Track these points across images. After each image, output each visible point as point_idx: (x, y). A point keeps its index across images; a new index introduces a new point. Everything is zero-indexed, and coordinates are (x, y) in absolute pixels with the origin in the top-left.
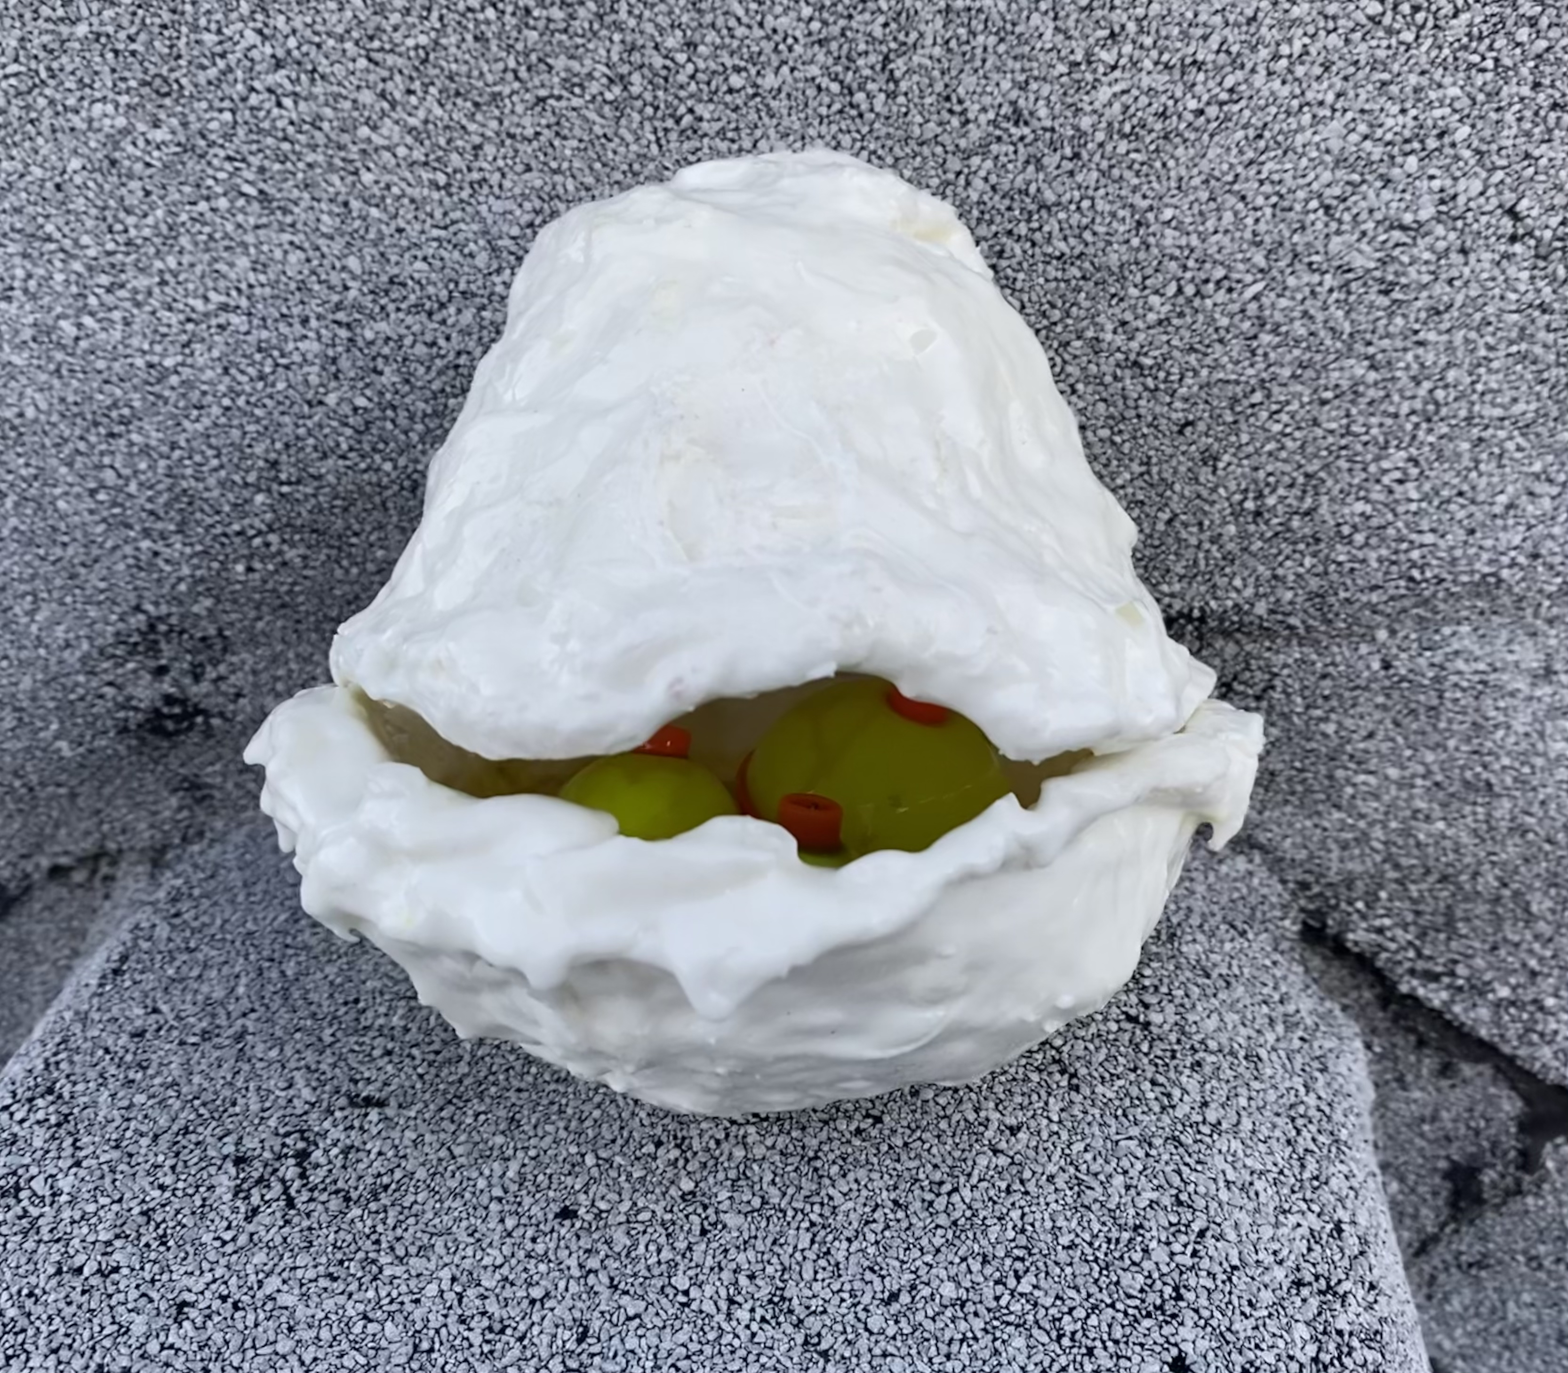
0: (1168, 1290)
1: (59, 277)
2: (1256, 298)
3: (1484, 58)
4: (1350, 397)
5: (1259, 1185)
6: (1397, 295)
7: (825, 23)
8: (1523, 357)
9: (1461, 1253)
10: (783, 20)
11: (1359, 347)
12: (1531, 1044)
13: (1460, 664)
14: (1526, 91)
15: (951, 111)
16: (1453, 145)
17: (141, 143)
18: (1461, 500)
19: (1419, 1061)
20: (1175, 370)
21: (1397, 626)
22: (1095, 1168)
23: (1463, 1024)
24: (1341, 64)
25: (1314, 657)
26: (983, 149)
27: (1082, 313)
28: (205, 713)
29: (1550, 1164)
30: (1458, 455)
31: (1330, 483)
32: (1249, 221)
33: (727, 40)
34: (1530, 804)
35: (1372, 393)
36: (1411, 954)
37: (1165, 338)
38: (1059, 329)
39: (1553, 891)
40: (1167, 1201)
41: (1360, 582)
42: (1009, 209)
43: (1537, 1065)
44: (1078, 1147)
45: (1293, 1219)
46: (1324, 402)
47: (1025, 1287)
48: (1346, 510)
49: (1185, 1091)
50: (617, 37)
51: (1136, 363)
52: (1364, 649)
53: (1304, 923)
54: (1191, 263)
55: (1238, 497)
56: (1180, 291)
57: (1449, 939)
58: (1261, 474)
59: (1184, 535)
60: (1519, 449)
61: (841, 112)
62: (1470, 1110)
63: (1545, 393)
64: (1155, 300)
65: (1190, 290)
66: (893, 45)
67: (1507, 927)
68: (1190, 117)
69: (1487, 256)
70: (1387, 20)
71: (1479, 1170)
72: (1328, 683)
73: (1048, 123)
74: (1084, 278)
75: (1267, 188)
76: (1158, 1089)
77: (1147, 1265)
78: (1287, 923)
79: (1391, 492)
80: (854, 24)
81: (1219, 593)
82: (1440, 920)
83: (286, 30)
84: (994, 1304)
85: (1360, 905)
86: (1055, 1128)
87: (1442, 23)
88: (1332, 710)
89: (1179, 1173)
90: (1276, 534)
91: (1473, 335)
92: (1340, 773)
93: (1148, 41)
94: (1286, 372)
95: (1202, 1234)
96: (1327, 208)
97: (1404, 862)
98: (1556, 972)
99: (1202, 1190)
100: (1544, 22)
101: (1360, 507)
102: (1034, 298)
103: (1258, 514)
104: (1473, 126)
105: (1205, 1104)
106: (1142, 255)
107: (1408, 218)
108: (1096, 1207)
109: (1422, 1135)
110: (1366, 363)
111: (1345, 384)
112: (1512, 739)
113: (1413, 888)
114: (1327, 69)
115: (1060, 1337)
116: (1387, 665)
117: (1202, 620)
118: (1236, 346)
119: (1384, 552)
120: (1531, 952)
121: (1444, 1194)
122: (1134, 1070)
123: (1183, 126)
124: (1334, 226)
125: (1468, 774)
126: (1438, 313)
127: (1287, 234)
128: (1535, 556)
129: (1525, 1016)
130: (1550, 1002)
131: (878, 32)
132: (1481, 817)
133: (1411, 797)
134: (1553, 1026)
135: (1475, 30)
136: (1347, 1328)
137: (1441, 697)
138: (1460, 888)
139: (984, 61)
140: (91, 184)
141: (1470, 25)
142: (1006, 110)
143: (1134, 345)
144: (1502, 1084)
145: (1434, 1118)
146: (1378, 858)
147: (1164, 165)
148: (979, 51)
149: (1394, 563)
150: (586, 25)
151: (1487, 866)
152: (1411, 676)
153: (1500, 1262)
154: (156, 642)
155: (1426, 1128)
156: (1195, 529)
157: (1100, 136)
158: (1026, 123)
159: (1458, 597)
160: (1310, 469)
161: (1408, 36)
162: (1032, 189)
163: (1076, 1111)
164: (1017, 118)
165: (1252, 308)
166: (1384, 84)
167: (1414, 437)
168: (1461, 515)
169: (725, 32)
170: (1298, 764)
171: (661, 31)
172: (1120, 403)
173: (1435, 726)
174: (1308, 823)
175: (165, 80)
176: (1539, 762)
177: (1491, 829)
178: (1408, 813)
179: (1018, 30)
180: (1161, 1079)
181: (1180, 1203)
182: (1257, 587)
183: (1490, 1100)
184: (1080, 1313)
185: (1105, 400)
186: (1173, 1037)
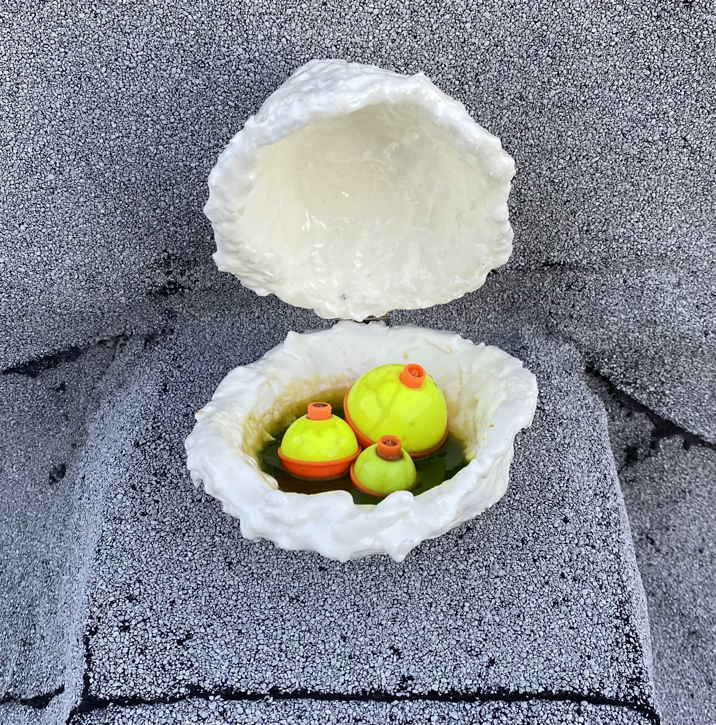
0: (560, 498)
1: (150, 130)
2: (596, 162)
3: (681, 91)
4: (624, 194)
5: (582, 464)
6: (643, 163)
7: (457, 61)
8: (682, 184)
9: (627, 477)
10: (442, 59)
11: (629, 179)
12: (660, 406)
13: (650, 282)
14: (693, 102)
15: (498, 94)
16: (668, 117)
17: (190, 84)
18: (657, 229)
19: (620, 412)
20: (566, 184)
21: (630, 269)
22: (534, 460)
23: (637, 400)
24: (634, 89)
25: (600, 278)
26: (507, 108)
27: (536, 164)
28: (183, 288)
29: (661, 446)
30: (658, 214)
31: (613, 222)
32: (597, 137)
33: (420, 64)
34: (669, 328)
35: (631, 194)
36: (622, 376)
37: (563, 173)
38: (527, 169)
39: (673, 356)
40: (557, 470)
41: (619, 255)
42: (515, 128)
43: (661, 413)
44: (527, 453)
45: (593, 474)
46: (614, 196)
47: (517, 498)
48: (618, 231)
49: (558, 434)
50: (380, 60)
51: (552, 181)
52: (618, 276)
53: (587, 366)
54: (575, 150)
55: (581, 225)
56: (571, 158)
57: (636, 371)
58: (591, 218)
59: (561, 237)
60: (678, 212)
61: (458, 91)
62: (636, 428)
63: (689, 195)
64: (562, 161)
65: (574, 158)
66: (480, 70)
67: (656, 367)
68: (581, 103)
69: (675, 152)
70: (651, 77)
71: (637, 449)
72: (605, 287)
73: (532, 101)
74: (538, 152)
75: (604, 127)
76: (550, 433)
77: (553, 490)
78: (582, 367)
79: (633, 225)
80: (467, 63)
81: (571, 256)
82: (634, 365)
83: (256, 49)
84: (508, 503)
85: (606, 360)
86: (520, 447)
87: (669, 79)
88: (605, 296)
89: (559, 460)
90: (593, 238)
91: (667, 177)
92: (605, 317)
93: (570, 77)
94: (603, 186)
95: (568, 480)
96: (623, 134)
97: (623, 346)
98: (670, 382)
99: (567, 466)
100: (702, 82)
101: (622, 230)
102: (520, 158)
103: (587, 231)
104: (675, 111)
105: (565, 438)
106: (559, 146)
107: (650, 139)
108: (536, 472)
109: (618, 437)
110: (630, 184)
111: (622, 191)
112: (665, 307)
113: (625, 354)
114: (629, 90)
115: (530, 513)
116: (625, 282)
117: (564, 265)
118: (587, 177)
119: (629, 245)
120: (663, 375)
121: (624, 457)
122: (542, 426)
123: (578, 105)
124: (625, 140)
125: (649, 318)
126: (656, 169)
127: (609, 142)
128: (679, 248)
129: (659, 397)
130: (667, 392)
131: (475, 65)
132: (651, 332)
133: (628, 325)
134: (668, 400)
135: (679, 83)
136: (610, 507)
137: (642, 293)
138: (641, 354)
139: (512, 78)
140: (167, 97)
141: (678, 81)
142: (518, 95)
143: (553, 175)
144: (647, 419)
145: (623, 431)
146: (614, 345)
147: (570, 117)
148: (511, 75)
149: (632, 249)
150: (369, 55)
151: (652, 348)
152: (633, 286)
153: (640, 480)
154: (170, 263)
155: (620, 434)
156: (565, 235)
157: (550, 107)
158: (524, 100)
159: (652, 260)
160: (607, 217)
161: (657, 82)
162: (524, 122)
163: (526, 440)
164: (521, 98)
165: (595, 165)
166: (648, 96)
167: (643, 208)
168: (657, 233)
169: (420, 61)
170: (590, 313)
171: (396, 59)
172: (545, 194)
173: (639, 302)
174: (591, 333)
175: (203, 62)
176: (673, 314)
177: (654, 335)
178: (627, 330)
179: (525, 69)
180: (551, 429)
181: (560, 471)
182: (584, 255)
183: (643, 425)
184: (535, 506)
185: (540, 192)
186: (553, 414)
